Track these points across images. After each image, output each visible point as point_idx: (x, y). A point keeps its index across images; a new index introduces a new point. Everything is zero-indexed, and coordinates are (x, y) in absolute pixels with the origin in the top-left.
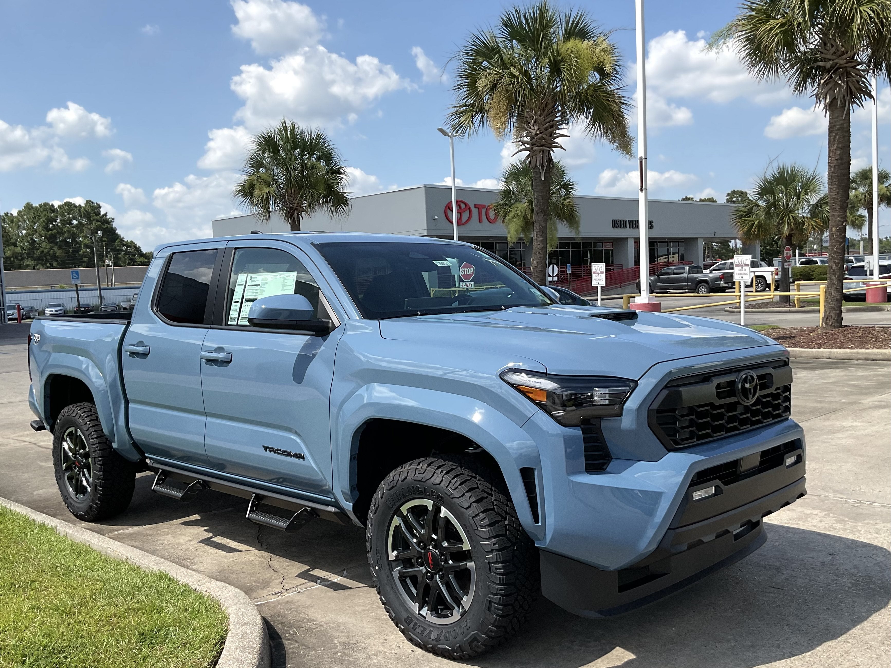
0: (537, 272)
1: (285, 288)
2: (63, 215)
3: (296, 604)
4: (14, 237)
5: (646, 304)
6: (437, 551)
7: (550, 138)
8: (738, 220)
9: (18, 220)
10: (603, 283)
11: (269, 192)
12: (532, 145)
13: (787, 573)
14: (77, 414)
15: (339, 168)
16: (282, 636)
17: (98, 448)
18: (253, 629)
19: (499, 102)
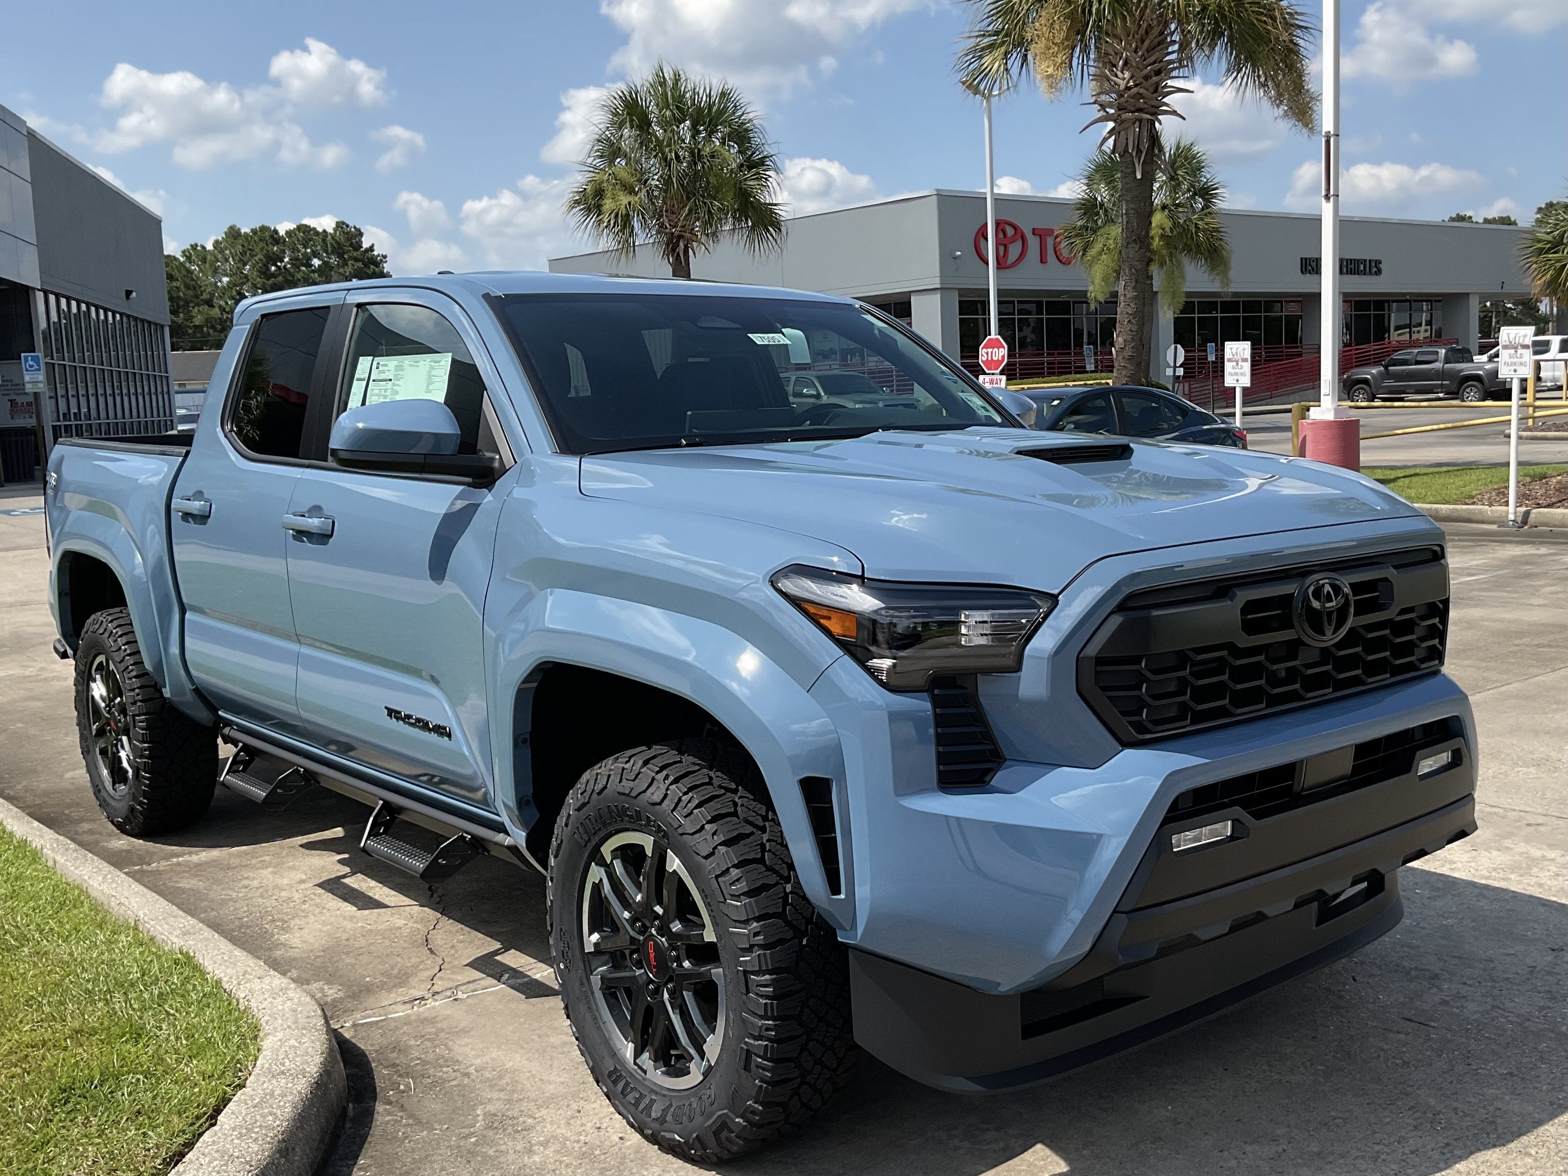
0: (1124, 358)
1: (431, 387)
2: (294, 250)
3: (439, 1025)
4: (209, 290)
5: (1331, 422)
6: (663, 939)
7: (1156, 95)
8: (1534, 259)
9: (215, 257)
10: (1246, 381)
11: (629, 203)
12: (1120, 109)
13: (1449, 988)
14: (106, 629)
15: (765, 157)
16: (380, 1095)
17: (139, 697)
18: (290, 1085)
19: (1052, 24)
